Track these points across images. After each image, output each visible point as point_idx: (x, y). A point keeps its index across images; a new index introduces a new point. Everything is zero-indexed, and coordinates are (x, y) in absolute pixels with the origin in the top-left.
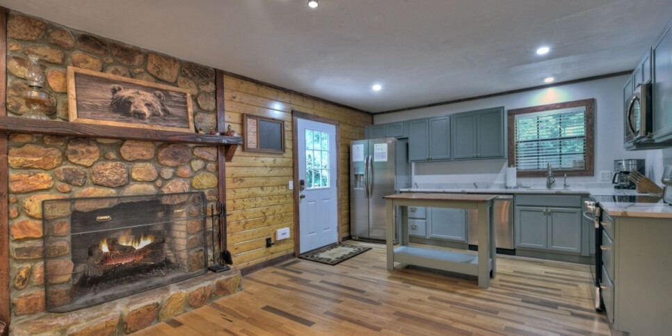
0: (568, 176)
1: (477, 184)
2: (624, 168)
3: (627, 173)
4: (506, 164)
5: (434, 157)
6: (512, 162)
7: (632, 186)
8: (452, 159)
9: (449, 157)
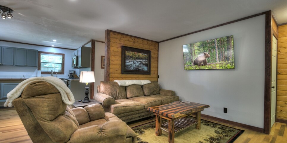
0: (57, 74)
1: (24, 76)
2: (71, 72)
3: (72, 74)
4: (37, 69)
5: (4, 64)
6: (39, 68)
7: (73, 77)
8: (14, 66)
9: (13, 64)
